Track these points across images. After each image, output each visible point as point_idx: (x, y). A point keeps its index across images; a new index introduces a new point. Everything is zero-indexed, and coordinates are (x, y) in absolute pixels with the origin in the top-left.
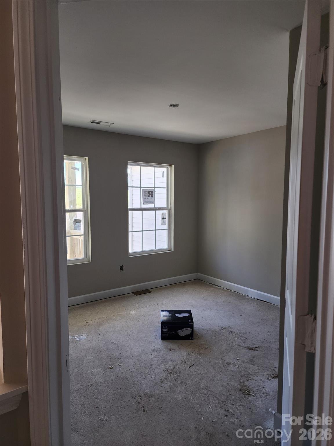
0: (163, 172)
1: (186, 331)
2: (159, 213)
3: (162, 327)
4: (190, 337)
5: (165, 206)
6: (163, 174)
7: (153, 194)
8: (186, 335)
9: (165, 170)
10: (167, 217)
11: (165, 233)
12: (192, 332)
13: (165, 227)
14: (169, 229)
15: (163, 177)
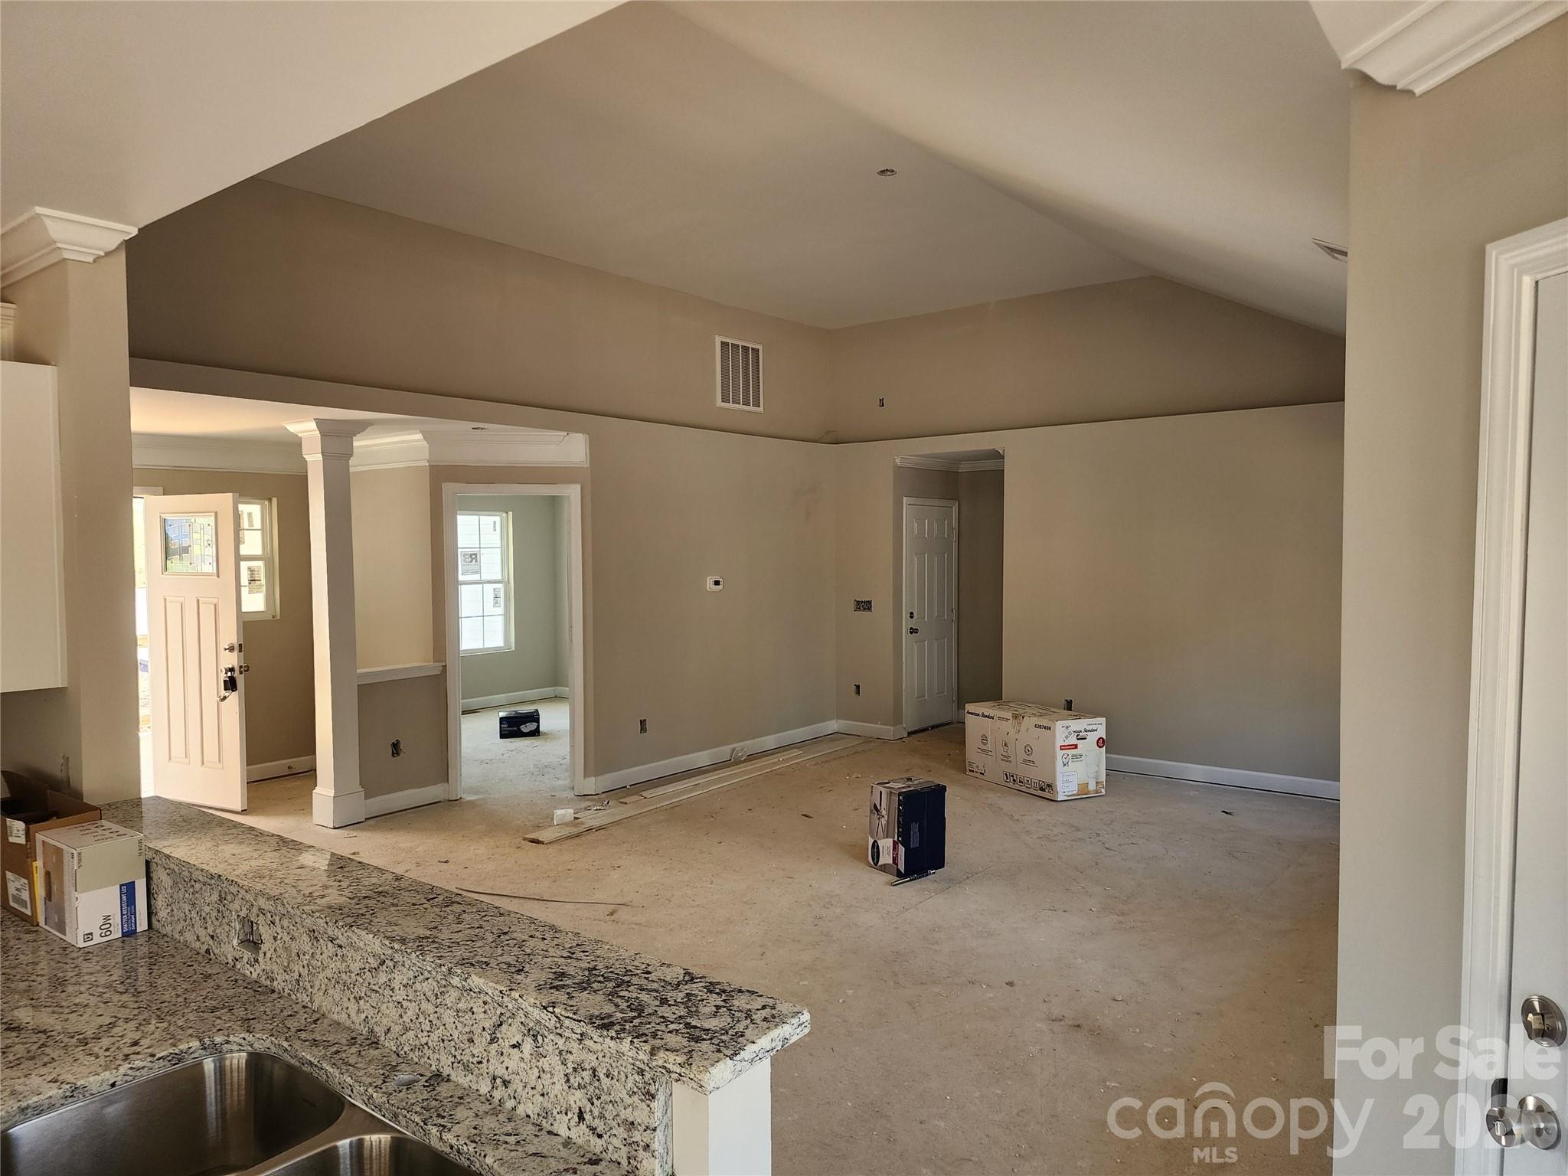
0: (495, 522)
1: (531, 726)
2: (489, 588)
3: (501, 723)
4: (536, 733)
5: (499, 577)
6: (495, 526)
7: (478, 557)
8: (531, 731)
9: (497, 519)
10: (502, 595)
11: (499, 621)
12: (538, 727)
13: (500, 610)
14: (506, 615)
15: (495, 530)
